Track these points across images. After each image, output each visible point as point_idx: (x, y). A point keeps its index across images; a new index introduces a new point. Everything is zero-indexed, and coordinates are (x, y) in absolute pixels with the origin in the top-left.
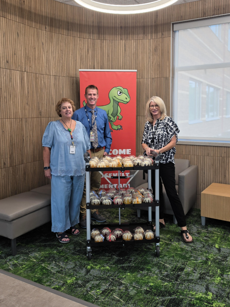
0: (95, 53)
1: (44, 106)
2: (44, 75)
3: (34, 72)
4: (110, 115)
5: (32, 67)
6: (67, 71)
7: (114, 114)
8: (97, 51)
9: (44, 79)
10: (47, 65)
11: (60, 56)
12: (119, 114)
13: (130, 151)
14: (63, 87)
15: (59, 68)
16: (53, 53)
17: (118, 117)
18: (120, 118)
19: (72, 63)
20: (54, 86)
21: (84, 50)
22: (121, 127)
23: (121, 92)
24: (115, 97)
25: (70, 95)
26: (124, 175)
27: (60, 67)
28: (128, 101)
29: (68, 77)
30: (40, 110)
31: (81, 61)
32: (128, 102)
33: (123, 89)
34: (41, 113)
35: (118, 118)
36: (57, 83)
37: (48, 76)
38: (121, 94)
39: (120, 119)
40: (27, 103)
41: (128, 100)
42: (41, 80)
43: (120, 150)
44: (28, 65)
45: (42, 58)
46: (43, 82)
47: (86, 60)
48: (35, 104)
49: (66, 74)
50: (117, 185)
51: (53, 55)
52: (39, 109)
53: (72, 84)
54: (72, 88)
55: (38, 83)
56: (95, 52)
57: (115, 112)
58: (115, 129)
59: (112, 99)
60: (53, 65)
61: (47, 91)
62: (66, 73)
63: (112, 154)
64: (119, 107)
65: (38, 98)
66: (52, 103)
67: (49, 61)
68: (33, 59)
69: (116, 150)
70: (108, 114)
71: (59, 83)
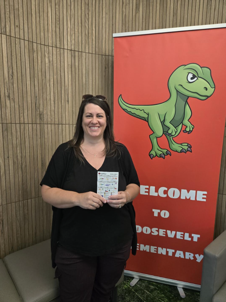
0: (151, 11)
1: (49, 103)
2: (51, 48)
3: (26, 38)
4: (167, 123)
5: (21, 27)
6: (97, 44)
7: (177, 122)
8: (155, 7)
9: (51, 55)
10: (58, 30)
11: (83, 14)
12: (186, 122)
13: (204, 195)
14: (87, 73)
15: (80, 38)
16: (69, 8)
17: (184, 127)
18: (188, 130)
19: (107, 30)
20: (70, 69)
21: (131, 5)
22: (190, 147)
23: (196, 75)
24: (181, 85)
25: (100, 87)
26: (189, 237)
27: (83, 34)
28: (209, 95)
29: (97, 56)
30: (41, 110)
31: (124, 26)
32: (208, 97)
33: (201, 67)
34: (42, 116)
35: (183, 129)
36: (77, 64)
37: (58, 50)
38: (196, 78)
39: (190, 132)
40: (7, 94)
41: (210, 91)
42: (43, 57)
43: (184, 191)
44: (12, 22)
45: (45, 15)
46: (47, 60)
47: (134, 24)
48: (29, 99)
49: (94, 49)
50: (173, 251)
51: (69, 11)
52: (37, 107)
53: (106, 67)
54: (104, 74)
55: (35, 60)
56: (151, 8)
57: (178, 118)
58: (176, 151)
59: (175, 91)
60: (69, 30)
61: (55, 77)
62: (94, 46)
63: (167, 195)
64: (187, 106)
65: (37, 88)
66: (66, 99)
67: (61, 22)
68: (25, 13)
69: (177, 190)
70: (164, 120)
71: (80, 65)
